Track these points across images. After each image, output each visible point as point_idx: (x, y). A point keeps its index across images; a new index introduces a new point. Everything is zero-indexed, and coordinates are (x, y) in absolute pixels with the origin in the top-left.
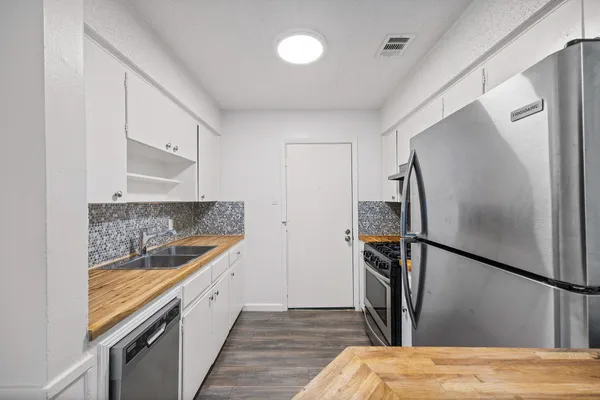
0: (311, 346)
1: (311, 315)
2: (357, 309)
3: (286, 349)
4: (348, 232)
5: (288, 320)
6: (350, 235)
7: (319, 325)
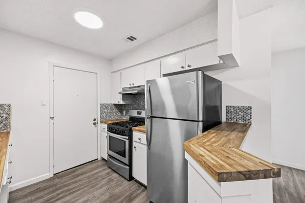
0: (83, 186)
1: (73, 172)
2: (99, 159)
3: (66, 196)
4: (95, 120)
5: (57, 181)
6: (96, 121)
7: (82, 174)
